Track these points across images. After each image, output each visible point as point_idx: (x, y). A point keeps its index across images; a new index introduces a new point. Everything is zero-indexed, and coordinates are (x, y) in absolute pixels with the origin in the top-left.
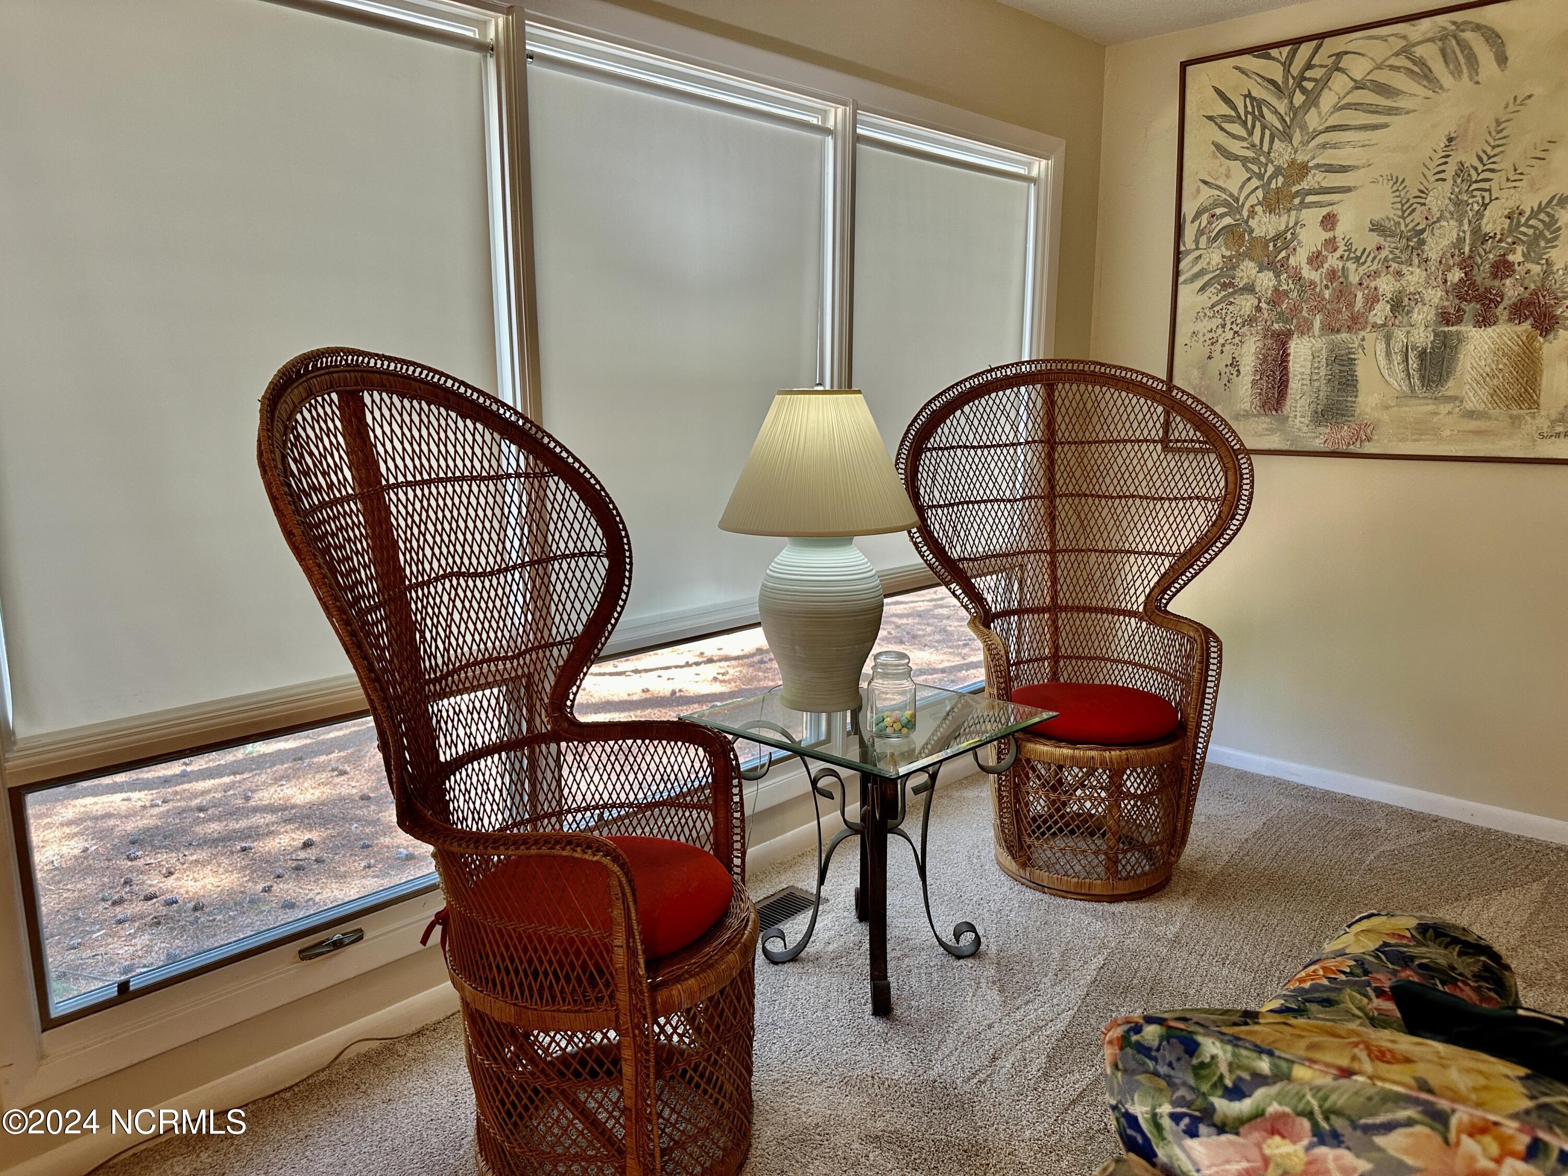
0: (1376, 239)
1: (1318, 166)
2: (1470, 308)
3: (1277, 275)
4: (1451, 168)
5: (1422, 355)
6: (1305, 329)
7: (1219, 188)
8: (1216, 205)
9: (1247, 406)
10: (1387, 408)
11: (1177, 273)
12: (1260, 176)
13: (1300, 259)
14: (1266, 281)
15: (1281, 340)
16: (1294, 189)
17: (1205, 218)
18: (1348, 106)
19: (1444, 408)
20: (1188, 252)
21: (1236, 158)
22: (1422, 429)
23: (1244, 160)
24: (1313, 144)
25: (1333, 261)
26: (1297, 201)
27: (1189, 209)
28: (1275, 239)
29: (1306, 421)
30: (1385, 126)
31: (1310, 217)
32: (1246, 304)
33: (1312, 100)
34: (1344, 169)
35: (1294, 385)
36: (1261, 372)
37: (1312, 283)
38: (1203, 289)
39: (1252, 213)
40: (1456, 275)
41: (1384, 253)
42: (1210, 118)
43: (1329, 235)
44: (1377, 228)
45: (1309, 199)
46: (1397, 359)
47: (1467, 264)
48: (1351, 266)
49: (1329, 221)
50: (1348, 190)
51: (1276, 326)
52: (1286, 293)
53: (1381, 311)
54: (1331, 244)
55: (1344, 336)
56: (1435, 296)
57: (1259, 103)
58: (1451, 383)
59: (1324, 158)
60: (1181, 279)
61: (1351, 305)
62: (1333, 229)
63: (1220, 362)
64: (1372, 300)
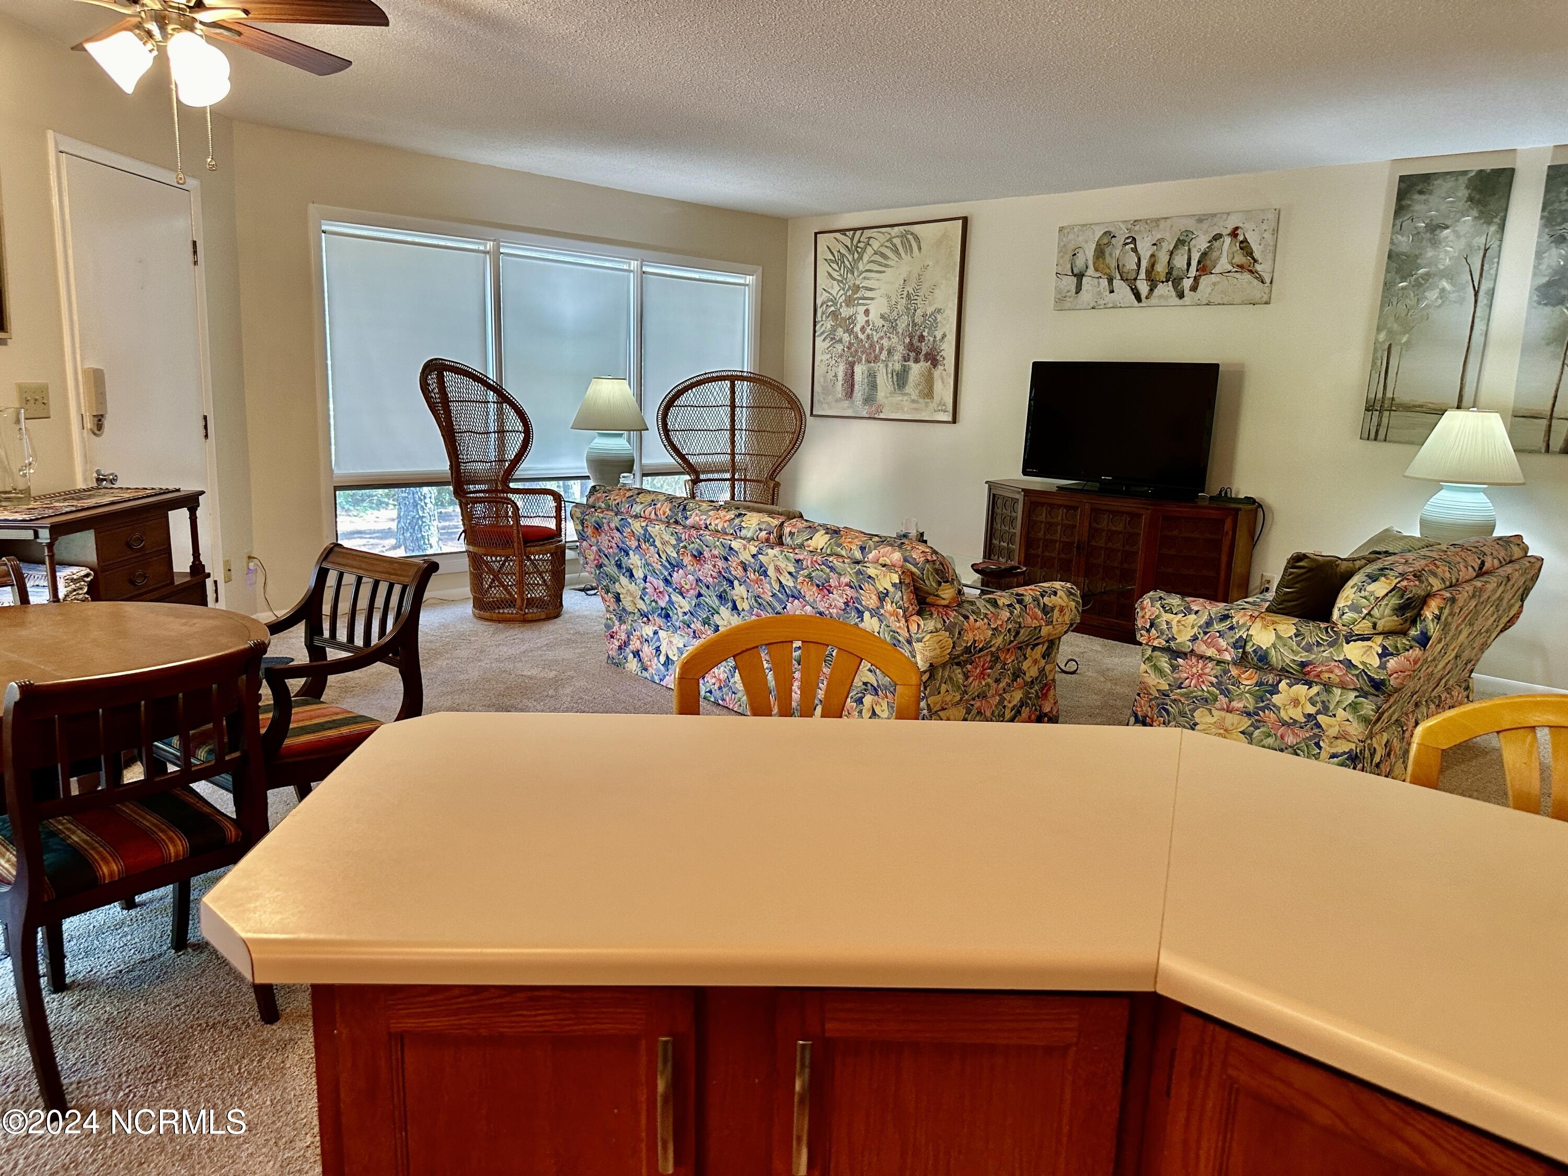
0: (882, 322)
1: (863, 287)
2: (912, 355)
3: (850, 336)
4: (905, 293)
5: (897, 374)
6: (860, 361)
7: (829, 293)
8: (828, 301)
9: (840, 396)
10: (887, 397)
11: (815, 332)
12: (844, 290)
13: (857, 329)
14: (846, 338)
15: (852, 365)
16: (855, 296)
17: (825, 306)
18: (872, 261)
19: (905, 398)
20: (819, 322)
21: (835, 279)
22: (899, 407)
23: (838, 281)
24: (861, 277)
25: (868, 331)
26: (856, 302)
27: (819, 302)
28: (849, 318)
29: (861, 403)
30: (884, 272)
31: (861, 309)
32: (839, 347)
33: (861, 258)
34: (871, 289)
35: (856, 386)
36: (846, 381)
37: (862, 340)
38: (824, 340)
39: (841, 306)
40: (907, 340)
41: (885, 328)
42: (826, 260)
43: (867, 319)
44: (882, 317)
45: (861, 301)
46: (890, 376)
47: (911, 337)
48: (874, 333)
49: (867, 312)
50: (872, 299)
51: (850, 359)
52: (853, 344)
53: (884, 356)
54: (867, 322)
55: (872, 364)
56: (900, 348)
57: (843, 255)
58: (907, 387)
59: (866, 283)
60: (817, 334)
61: (874, 351)
62: (868, 316)
63: (830, 375)
64: (881, 349)
